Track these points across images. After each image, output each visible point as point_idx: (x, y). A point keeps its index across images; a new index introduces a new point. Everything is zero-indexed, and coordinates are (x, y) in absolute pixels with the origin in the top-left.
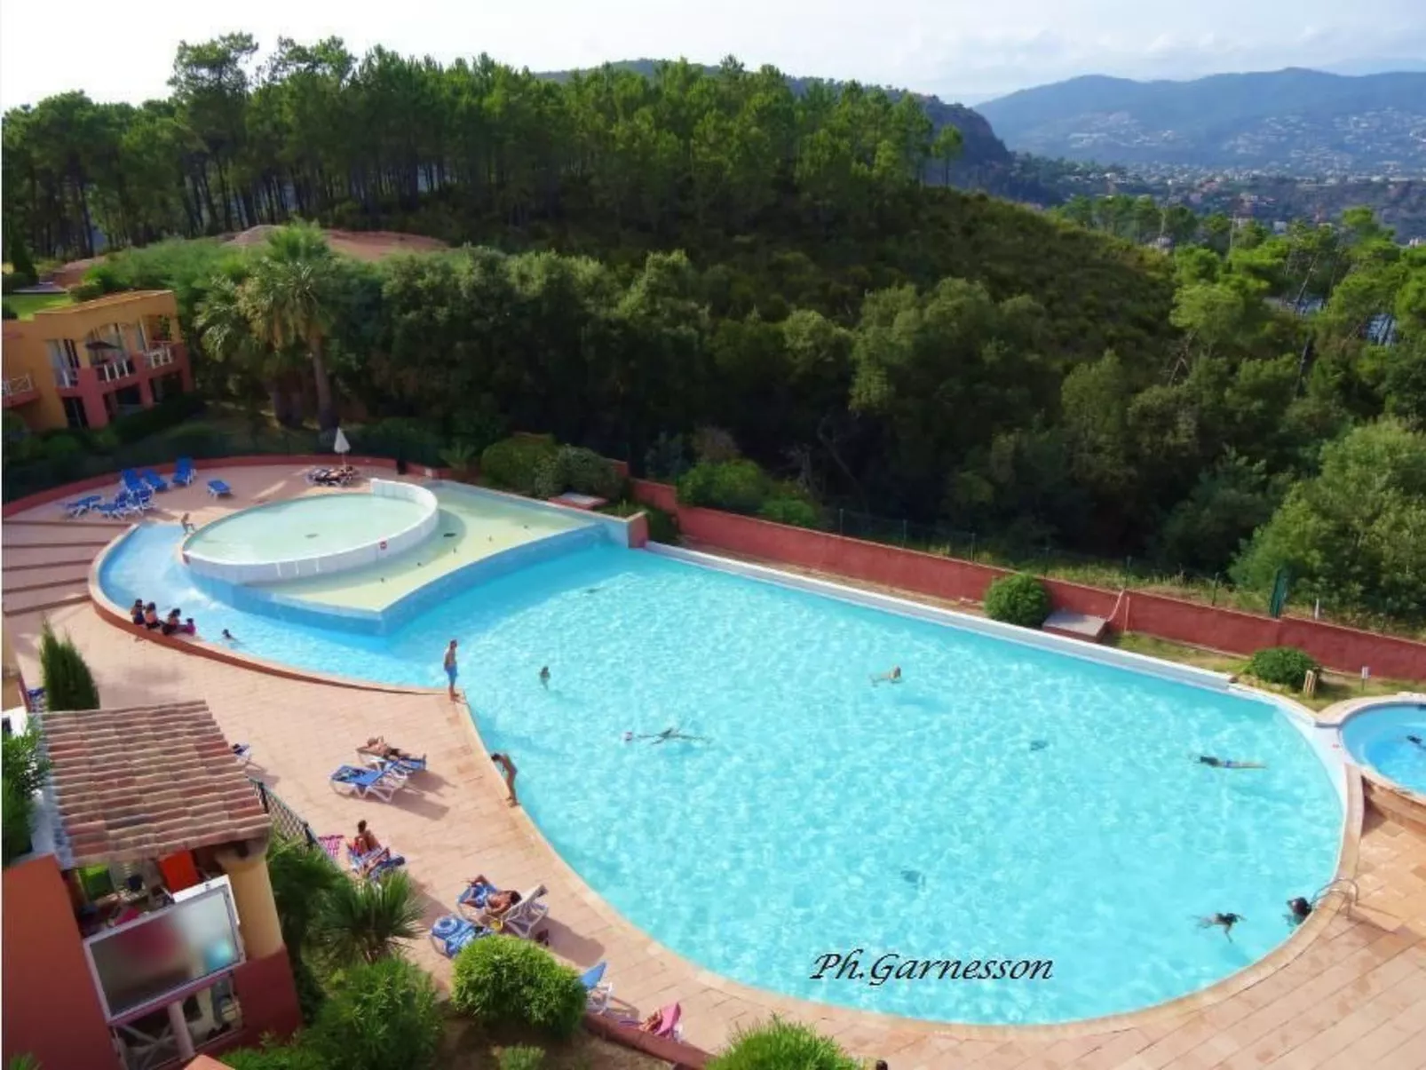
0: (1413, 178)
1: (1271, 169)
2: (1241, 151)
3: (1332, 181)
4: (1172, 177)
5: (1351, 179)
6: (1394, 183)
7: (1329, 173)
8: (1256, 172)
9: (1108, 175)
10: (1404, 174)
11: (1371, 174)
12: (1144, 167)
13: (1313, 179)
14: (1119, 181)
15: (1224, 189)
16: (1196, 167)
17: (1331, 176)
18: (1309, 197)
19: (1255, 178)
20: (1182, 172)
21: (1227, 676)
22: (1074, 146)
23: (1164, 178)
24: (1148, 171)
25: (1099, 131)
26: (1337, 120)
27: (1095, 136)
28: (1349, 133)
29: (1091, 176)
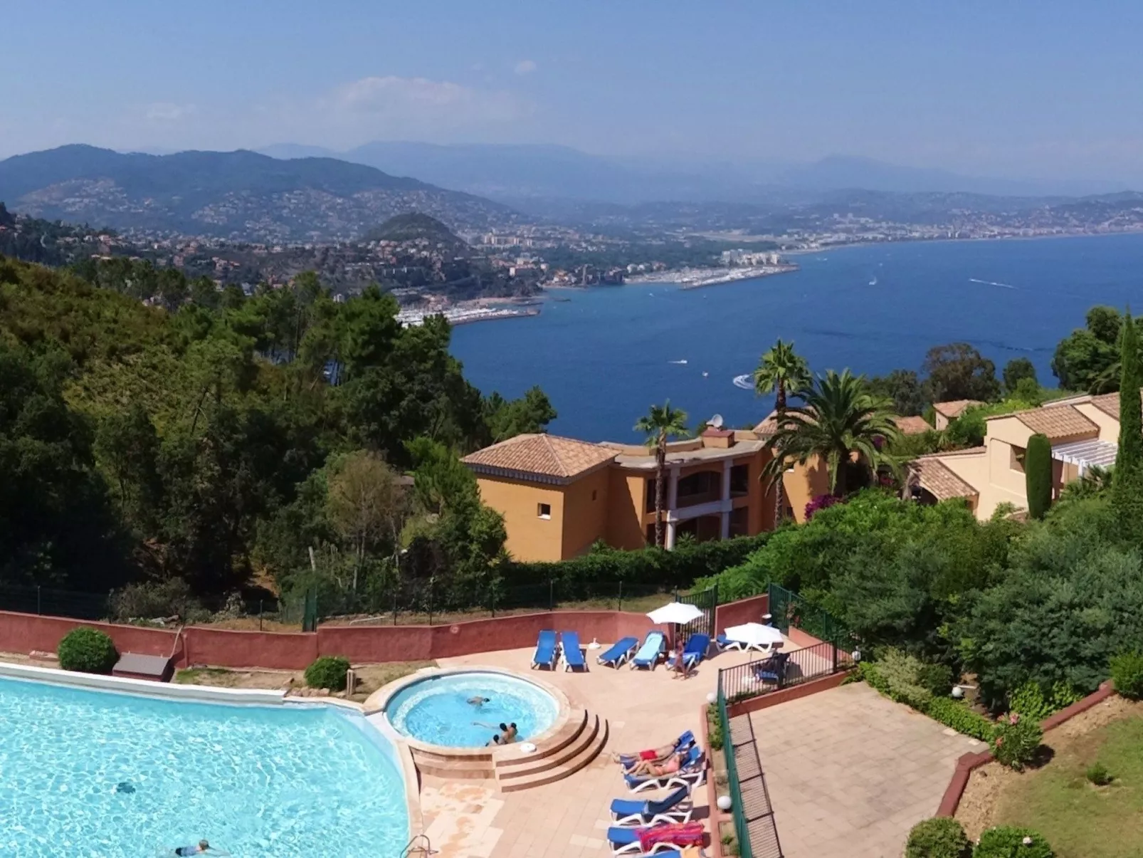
0: (329, 245)
1: (234, 238)
2: (209, 220)
3: (278, 249)
4: (157, 241)
5: (290, 246)
6: (319, 250)
7: (275, 241)
8: (222, 240)
9: (102, 238)
10: (324, 242)
11: (305, 243)
12: (132, 232)
13: (264, 246)
14: (112, 243)
15: (198, 254)
16: (176, 233)
17: (277, 244)
18: (263, 261)
19: (222, 245)
20: (165, 238)
21: (281, 692)
22: (69, 209)
23: (150, 242)
24: (136, 235)
25: (88, 196)
26: (275, 196)
27: (86, 201)
28: (285, 207)
29: (86, 238)
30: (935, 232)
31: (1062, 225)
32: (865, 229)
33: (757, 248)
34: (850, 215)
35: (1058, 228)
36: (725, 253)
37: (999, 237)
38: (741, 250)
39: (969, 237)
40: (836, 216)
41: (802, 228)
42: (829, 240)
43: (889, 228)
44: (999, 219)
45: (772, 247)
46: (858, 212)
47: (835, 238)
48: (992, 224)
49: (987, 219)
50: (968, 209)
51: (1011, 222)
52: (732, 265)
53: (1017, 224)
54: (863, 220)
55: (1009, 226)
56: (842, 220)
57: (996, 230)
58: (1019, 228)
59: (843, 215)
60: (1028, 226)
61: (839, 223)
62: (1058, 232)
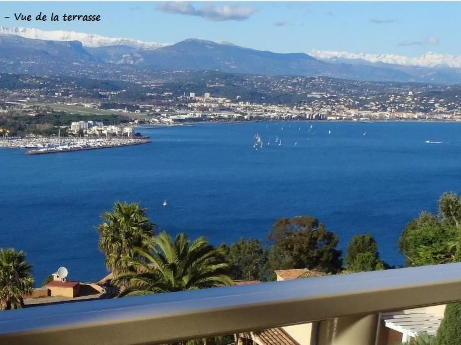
30: (294, 112)
31: (425, 111)
32: (223, 109)
33: (107, 121)
34: (207, 95)
35: (421, 114)
36: (73, 124)
37: (355, 120)
38: (91, 122)
39: (326, 119)
40: (192, 95)
41: (154, 104)
42: (183, 117)
43: (246, 108)
44: (357, 103)
45: (124, 121)
46: (215, 92)
47: (190, 115)
48: (349, 107)
49: (346, 102)
50: (328, 92)
51: (369, 106)
52: (81, 134)
53: (374, 108)
54: (220, 100)
55: (366, 109)
56: (197, 98)
57: (353, 112)
58: (376, 111)
59: (200, 94)
60: (385, 109)
61: (195, 101)
62: (419, 117)
